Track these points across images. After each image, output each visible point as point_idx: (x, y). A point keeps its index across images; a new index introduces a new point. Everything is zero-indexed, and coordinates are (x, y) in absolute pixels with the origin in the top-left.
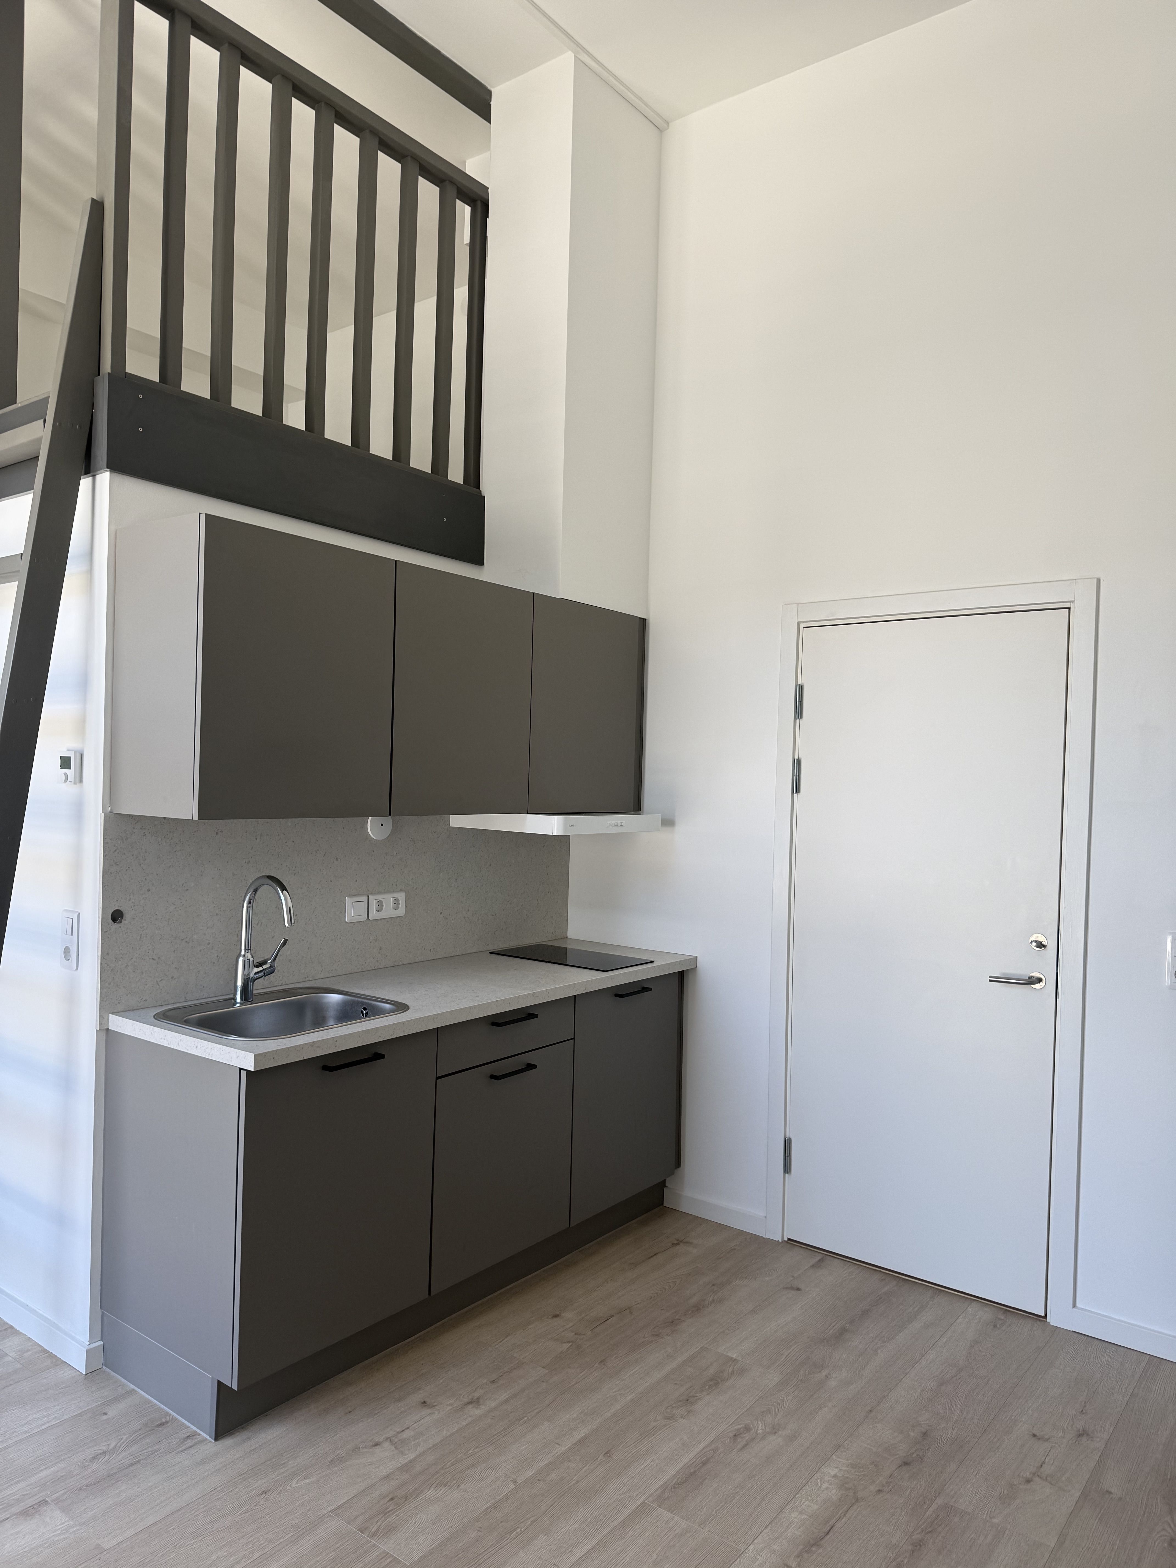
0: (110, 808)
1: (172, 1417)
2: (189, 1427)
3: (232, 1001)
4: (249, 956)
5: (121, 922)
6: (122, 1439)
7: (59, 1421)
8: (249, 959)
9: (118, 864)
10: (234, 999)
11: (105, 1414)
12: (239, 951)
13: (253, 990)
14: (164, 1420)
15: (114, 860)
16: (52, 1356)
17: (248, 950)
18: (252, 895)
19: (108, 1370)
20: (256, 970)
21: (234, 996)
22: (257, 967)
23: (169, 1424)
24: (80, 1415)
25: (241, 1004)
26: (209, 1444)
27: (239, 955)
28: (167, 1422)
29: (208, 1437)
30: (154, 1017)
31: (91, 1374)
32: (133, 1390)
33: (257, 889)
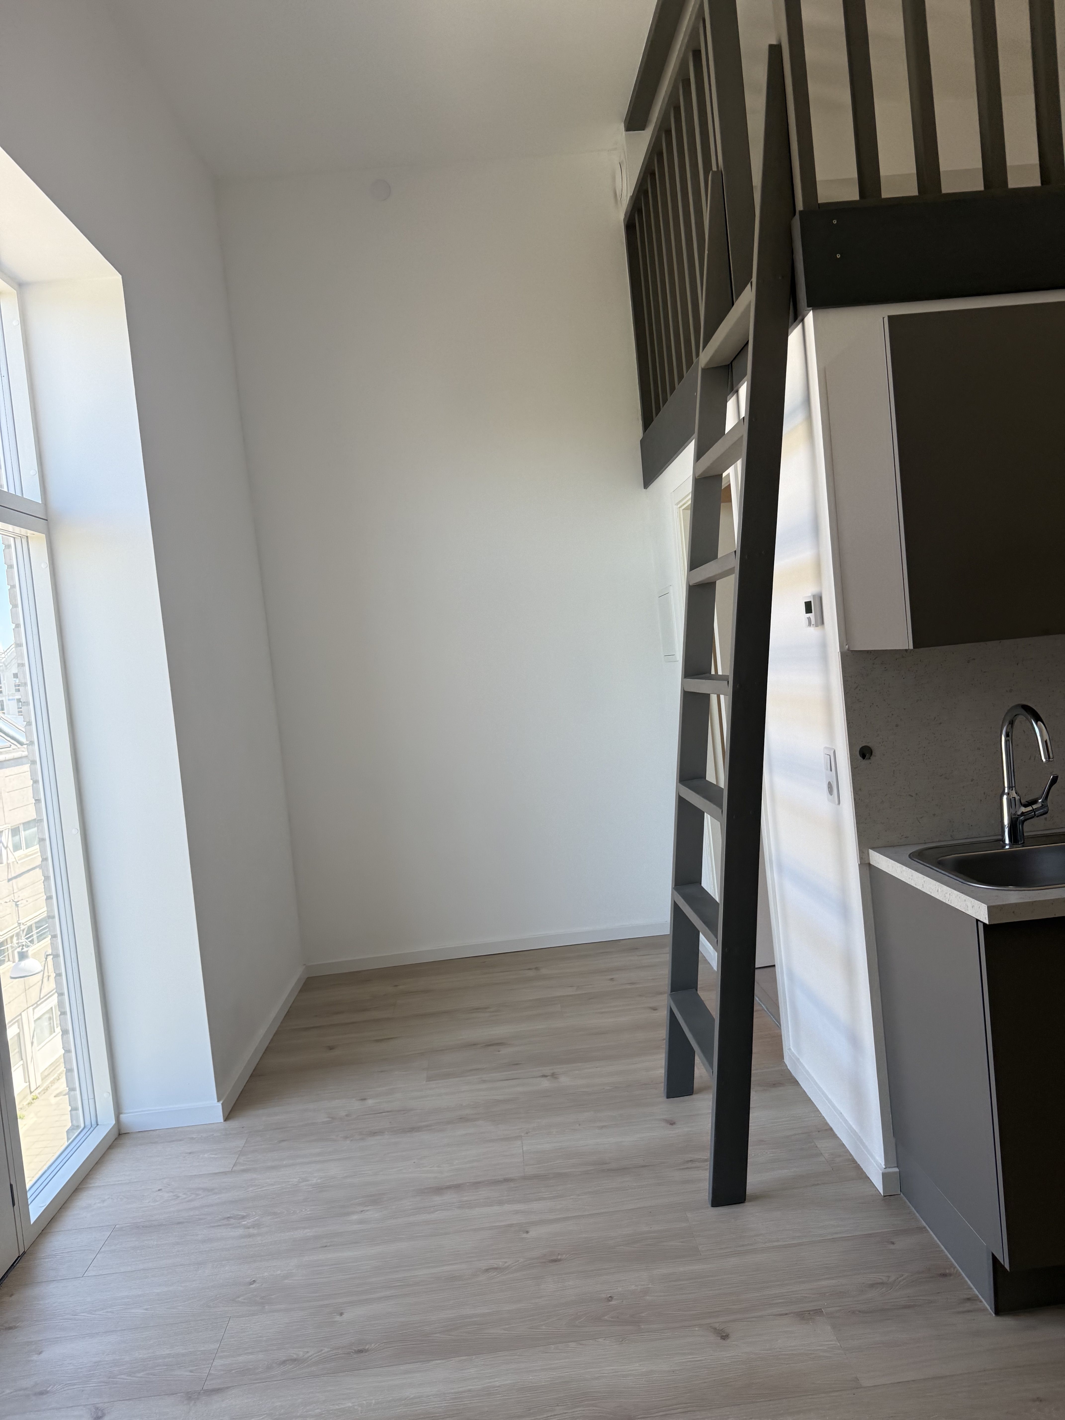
0: (847, 646)
1: (957, 1271)
2: (971, 1289)
3: (1001, 842)
4: (1014, 794)
5: (870, 758)
6: (903, 1275)
7: (850, 1235)
8: (1015, 798)
9: (860, 700)
10: (1004, 841)
11: (893, 1243)
12: (1002, 790)
13: (1023, 832)
14: (947, 1271)
15: (856, 697)
16: (858, 1168)
17: (1012, 787)
18: (1009, 728)
19: (905, 1198)
20: (1023, 809)
21: (1002, 836)
22: (1025, 806)
23: (952, 1277)
24: (870, 1235)
25: (1010, 846)
26: (989, 1316)
27: (1003, 793)
28: (950, 1275)
29: (989, 1308)
30: (910, 856)
31: (888, 1197)
32: (925, 1227)
33: (1012, 721)
